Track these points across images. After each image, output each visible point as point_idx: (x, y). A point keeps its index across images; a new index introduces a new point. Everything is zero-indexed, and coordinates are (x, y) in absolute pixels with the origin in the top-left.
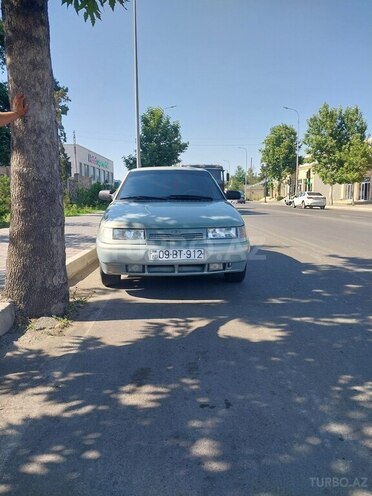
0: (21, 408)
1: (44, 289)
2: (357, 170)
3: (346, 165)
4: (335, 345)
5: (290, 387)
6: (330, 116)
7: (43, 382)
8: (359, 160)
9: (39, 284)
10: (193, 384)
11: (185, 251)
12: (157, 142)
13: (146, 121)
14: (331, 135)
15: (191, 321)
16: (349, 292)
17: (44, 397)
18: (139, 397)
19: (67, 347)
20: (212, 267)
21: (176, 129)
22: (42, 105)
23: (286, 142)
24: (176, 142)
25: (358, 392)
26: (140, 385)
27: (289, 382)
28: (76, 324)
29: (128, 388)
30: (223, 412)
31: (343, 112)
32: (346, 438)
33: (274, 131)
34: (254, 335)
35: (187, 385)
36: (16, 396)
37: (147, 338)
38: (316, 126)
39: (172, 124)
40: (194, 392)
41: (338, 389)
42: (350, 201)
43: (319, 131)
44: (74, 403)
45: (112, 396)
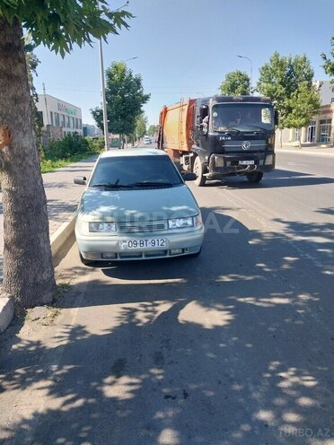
0: (30, 404)
1: (36, 284)
2: (304, 116)
3: (294, 111)
4: (270, 329)
5: (232, 376)
6: (280, 64)
7: (44, 376)
8: (305, 107)
9: (31, 281)
10: (159, 374)
11: (150, 241)
12: (122, 95)
13: (110, 75)
14: (281, 83)
15: (157, 305)
16: (286, 266)
17: (46, 391)
18: (118, 389)
19: (59, 337)
20: (172, 251)
21: (138, 82)
22: (25, 133)
23: (240, 88)
24: (138, 94)
25: (283, 379)
26: (119, 376)
27: (232, 370)
28: (63, 311)
29: (109, 380)
30: (181, 401)
31: (293, 61)
32: (270, 424)
33: (229, 78)
34: (207, 319)
35: (154, 375)
36: (26, 391)
37: (123, 325)
38: (267, 74)
39: (134, 77)
40: (160, 383)
41: (268, 375)
42: (297, 143)
43: (270, 79)
44: (69, 397)
45: (99, 388)
